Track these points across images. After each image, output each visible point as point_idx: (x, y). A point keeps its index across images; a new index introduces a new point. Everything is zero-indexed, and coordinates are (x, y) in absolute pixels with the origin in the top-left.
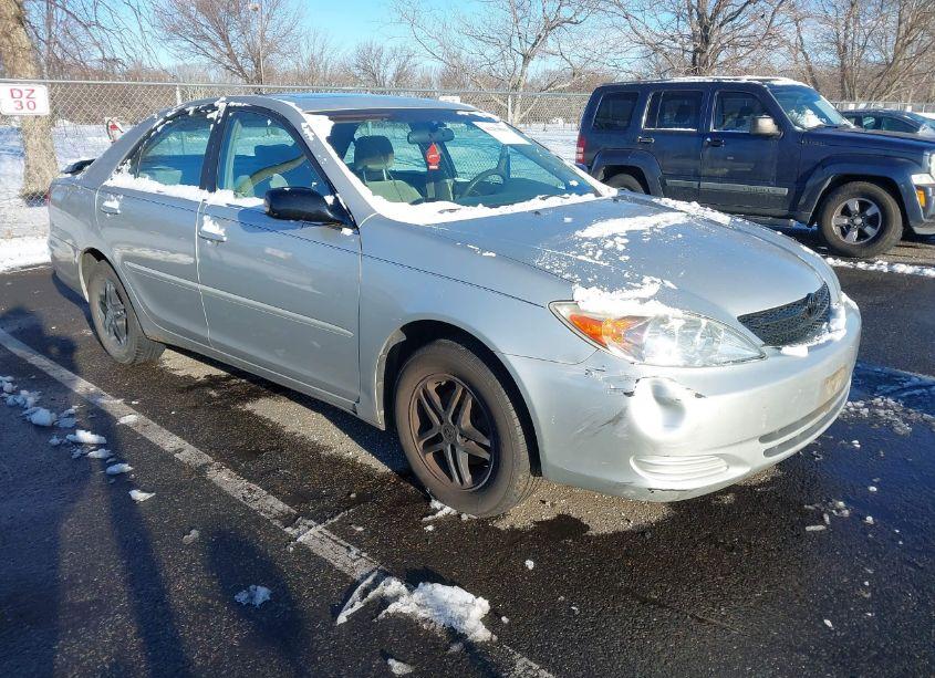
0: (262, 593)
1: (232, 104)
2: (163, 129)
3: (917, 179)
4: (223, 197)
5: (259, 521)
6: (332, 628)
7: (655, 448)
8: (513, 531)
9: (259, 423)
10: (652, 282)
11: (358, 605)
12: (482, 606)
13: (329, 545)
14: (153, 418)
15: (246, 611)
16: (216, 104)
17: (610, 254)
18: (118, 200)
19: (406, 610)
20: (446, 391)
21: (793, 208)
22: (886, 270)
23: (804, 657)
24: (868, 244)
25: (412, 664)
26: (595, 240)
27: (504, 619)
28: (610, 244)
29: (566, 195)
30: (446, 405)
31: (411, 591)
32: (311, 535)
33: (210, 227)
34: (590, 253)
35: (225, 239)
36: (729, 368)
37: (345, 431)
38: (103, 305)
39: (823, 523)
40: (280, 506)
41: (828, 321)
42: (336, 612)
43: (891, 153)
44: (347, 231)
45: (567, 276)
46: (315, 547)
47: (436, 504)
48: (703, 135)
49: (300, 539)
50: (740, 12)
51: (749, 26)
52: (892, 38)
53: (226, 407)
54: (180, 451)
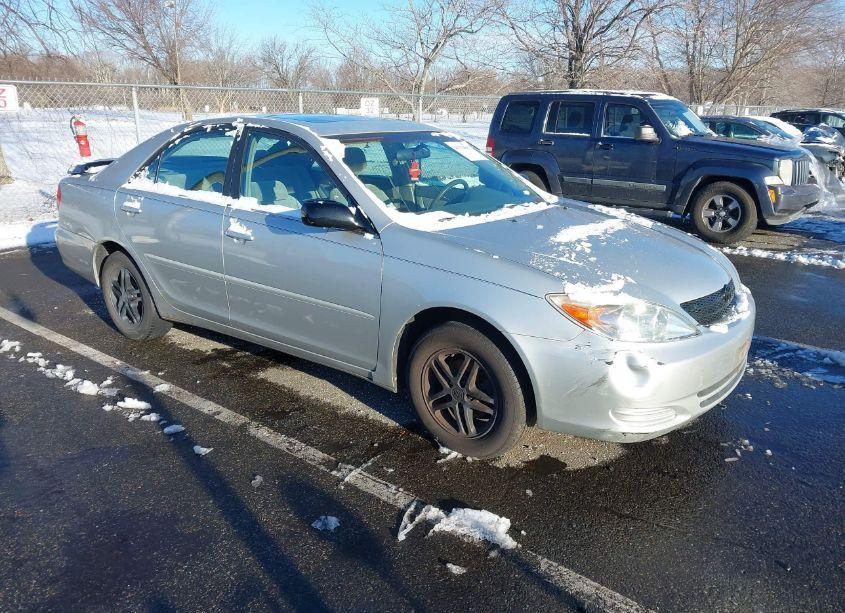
0: (333, 522)
1: (250, 125)
2: (180, 143)
3: (769, 180)
4: (248, 203)
5: (307, 467)
6: (395, 544)
7: (628, 403)
8: (509, 469)
9: (276, 389)
10: (619, 278)
11: (410, 527)
12: (505, 523)
13: (371, 483)
14: (182, 386)
15: (324, 534)
16: (234, 124)
17: (581, 256)
18: (139, 201)
19: (448, 529)
20: (455, 361)
21: (671, 200)
22: (746, 255)
23: (741, 550)
24: (732, 232)
25: (465, 566)
26: (566, 244)
27: (523, 532)
28: (579, 248)
29: (526, 204)
30: (455, 372)
31: (447, 515)
32: (353, 476)
33: (236, 227)
34: (567, 255)
35: (252, 238)
36: (679, 343)
37: (351, 394)
38: (117, 289)
39: (736, 455)
40: (320, 455)
41: (735, 304)
42: (395, 533)
43: (749, 159)
44: (369, 236)
45: (557, 274)
46: (361, 485)
47: (444, 450)
48: (594, 139)
49: (347, 479)
50: (609, 26)
51: (615, 38)
52: (731, 48)
53: (241, 375)
54: (218, 413)
